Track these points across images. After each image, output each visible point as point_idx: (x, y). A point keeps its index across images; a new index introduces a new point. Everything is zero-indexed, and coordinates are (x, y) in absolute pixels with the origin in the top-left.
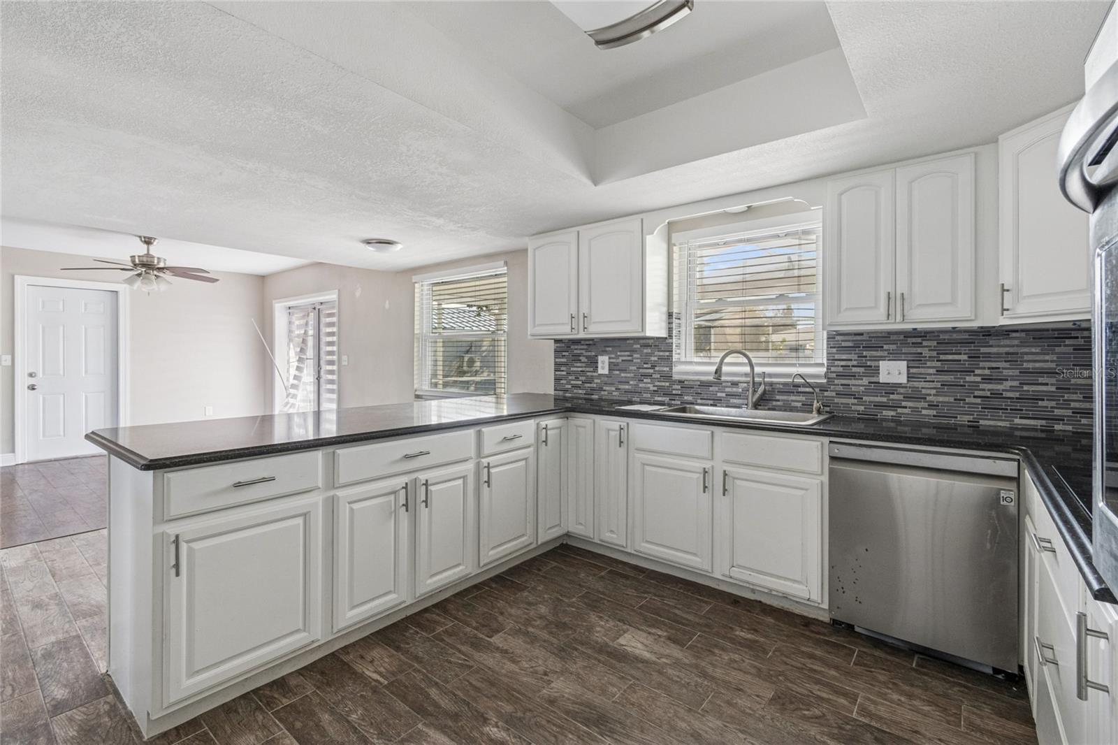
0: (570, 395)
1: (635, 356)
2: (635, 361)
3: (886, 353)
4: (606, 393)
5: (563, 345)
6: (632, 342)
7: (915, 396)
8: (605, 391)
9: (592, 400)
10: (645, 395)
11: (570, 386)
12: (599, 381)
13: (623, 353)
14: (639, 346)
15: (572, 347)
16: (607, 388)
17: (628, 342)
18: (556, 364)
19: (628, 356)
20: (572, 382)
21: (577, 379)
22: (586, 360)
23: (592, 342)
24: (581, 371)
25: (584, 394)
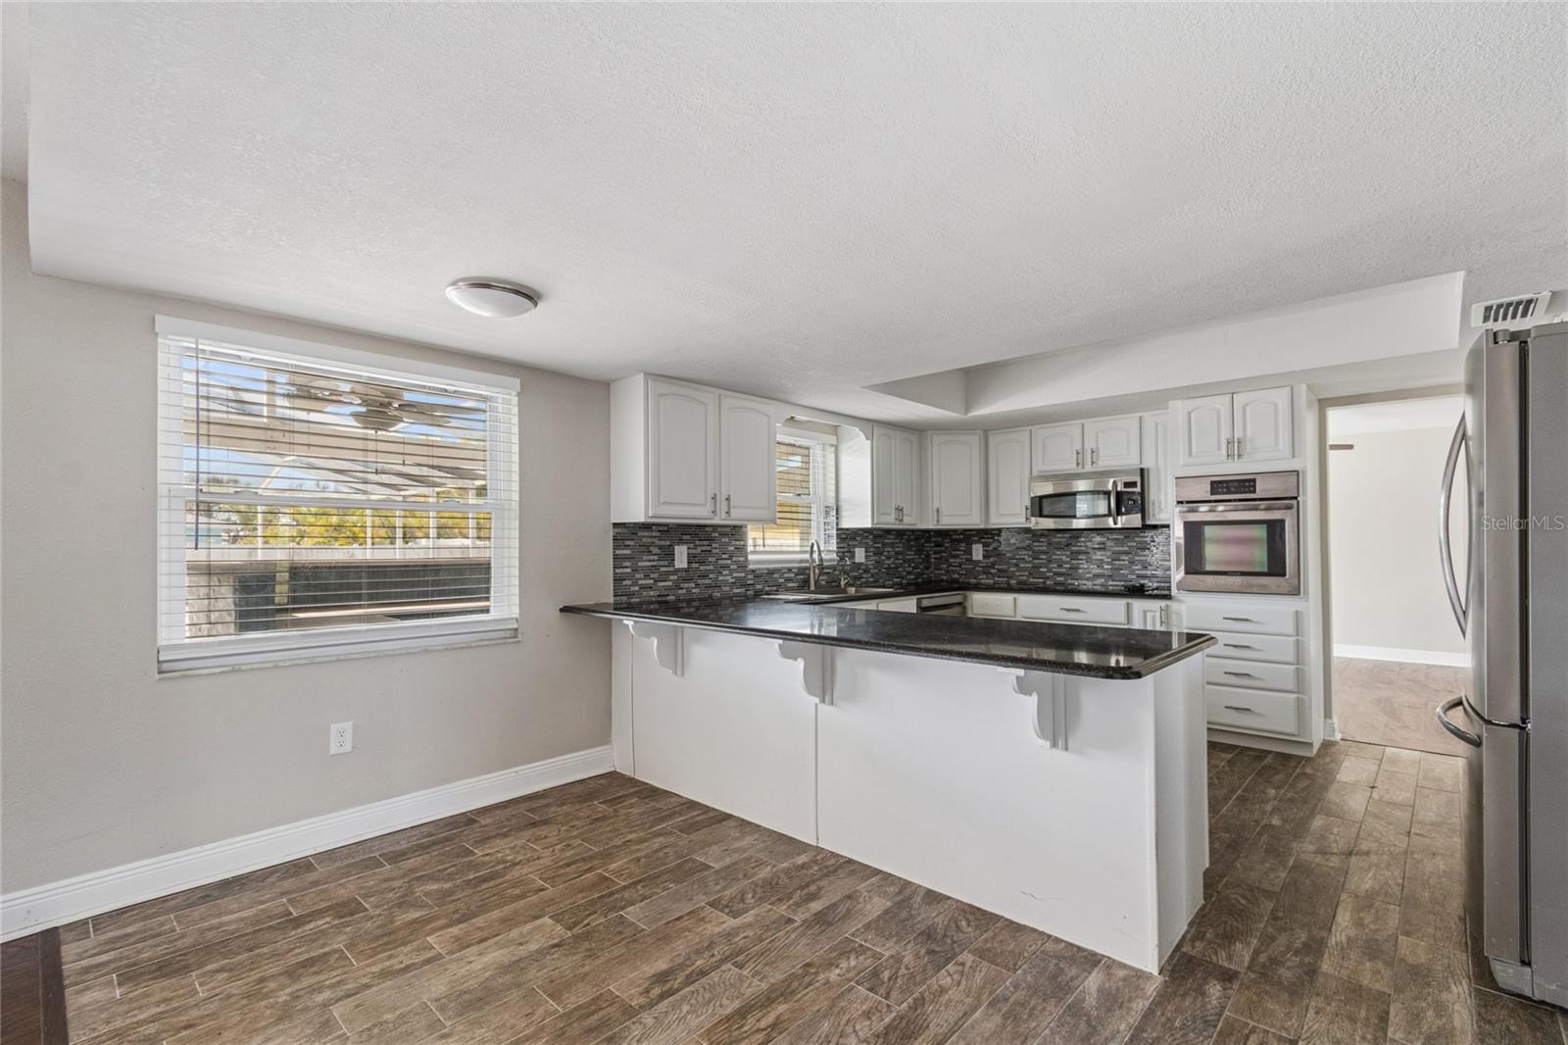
0: (638, 600)
1: (714, 545)
3: (856, 543)
4: (684, 591)
5: (626, 531)
6: (711, 529)
7: (866, 571)
8: (683, 589)
9: (667, 602)
10: (724, 589)
11: (637, 588)
12: (676, 577)
13: (702, 543)
14: (717, 535)
15: (640, 534)
16: (686, 585)
17: (707, 529)
18: (616, 557)
19: (707, 546)
20: (640, 582)
21: (647, 576)
22: (659, 552)
23: (666, 528)
24: (652, 566)
25: (658, 596)
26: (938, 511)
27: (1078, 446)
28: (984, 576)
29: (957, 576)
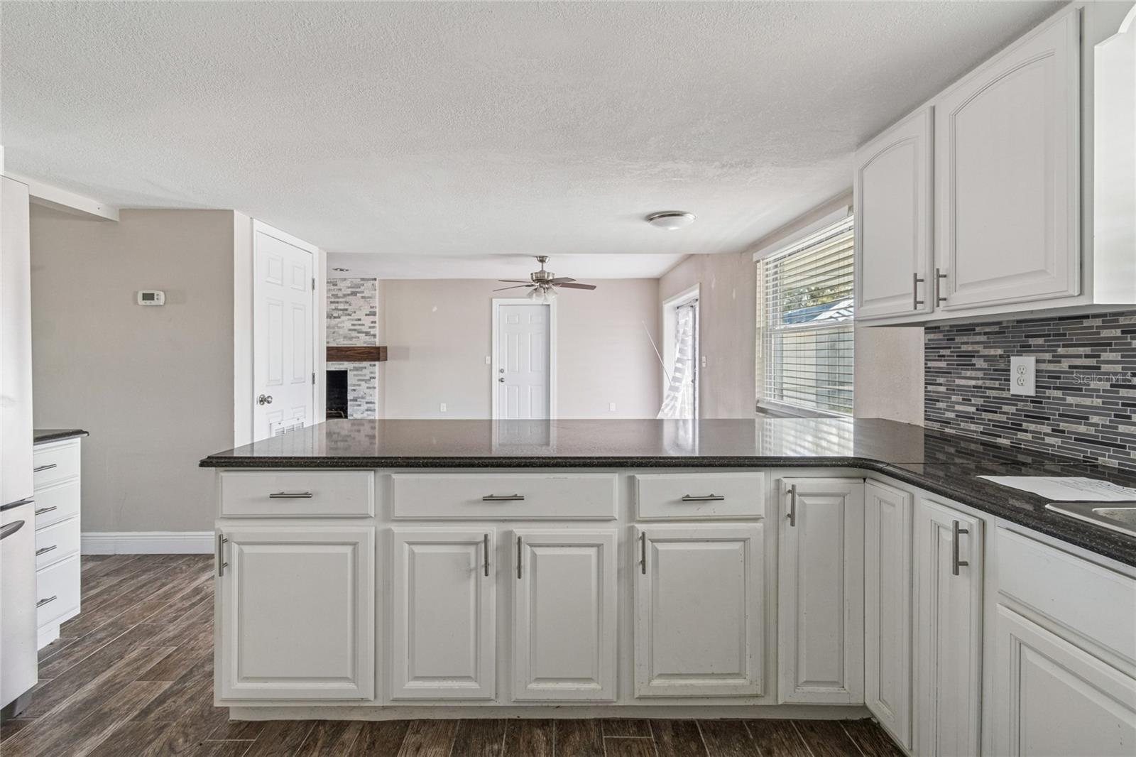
0: (953, 431)
1: (1106, 356)
2: (1105, 368)
4: (1029, 436)
5: (940, 336)
6: (1098, 322)
8: (1026, 431)
9: (998, 447)
11: (952, 415)
12: (1012, 409)
13: (1073, 351)
15: (958, 339)
16: (1032, 427)
17: (1086, 323)
18: (928, 371)
19: (1087, 356)
20: (958, 407)
21: (966, 401)
22: (985, 365)
23: (996, 329)
24: (974, 387)
25: (981, 433)
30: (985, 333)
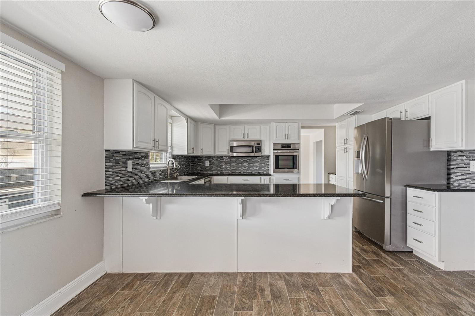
0: (114, 187)
1: (140, 161)
5: (110, 154)
10: (143, 179)
11: (114, 181)
12: (128, 175)
13: (136, 160)
14: (141, 156)
15: (115, 155)
16: (131, 179)
17: (138, 154)
18: (106, 166)
20: (115, 178)
21: (118, 176)
22: (122, 164)
23: (124, 153)
24: (120, 171)
25: (122, 184)
26: (202, 150)
27: (243, 132)
28: (209, 171)
29: (200, 171)
30: (122, 154)
